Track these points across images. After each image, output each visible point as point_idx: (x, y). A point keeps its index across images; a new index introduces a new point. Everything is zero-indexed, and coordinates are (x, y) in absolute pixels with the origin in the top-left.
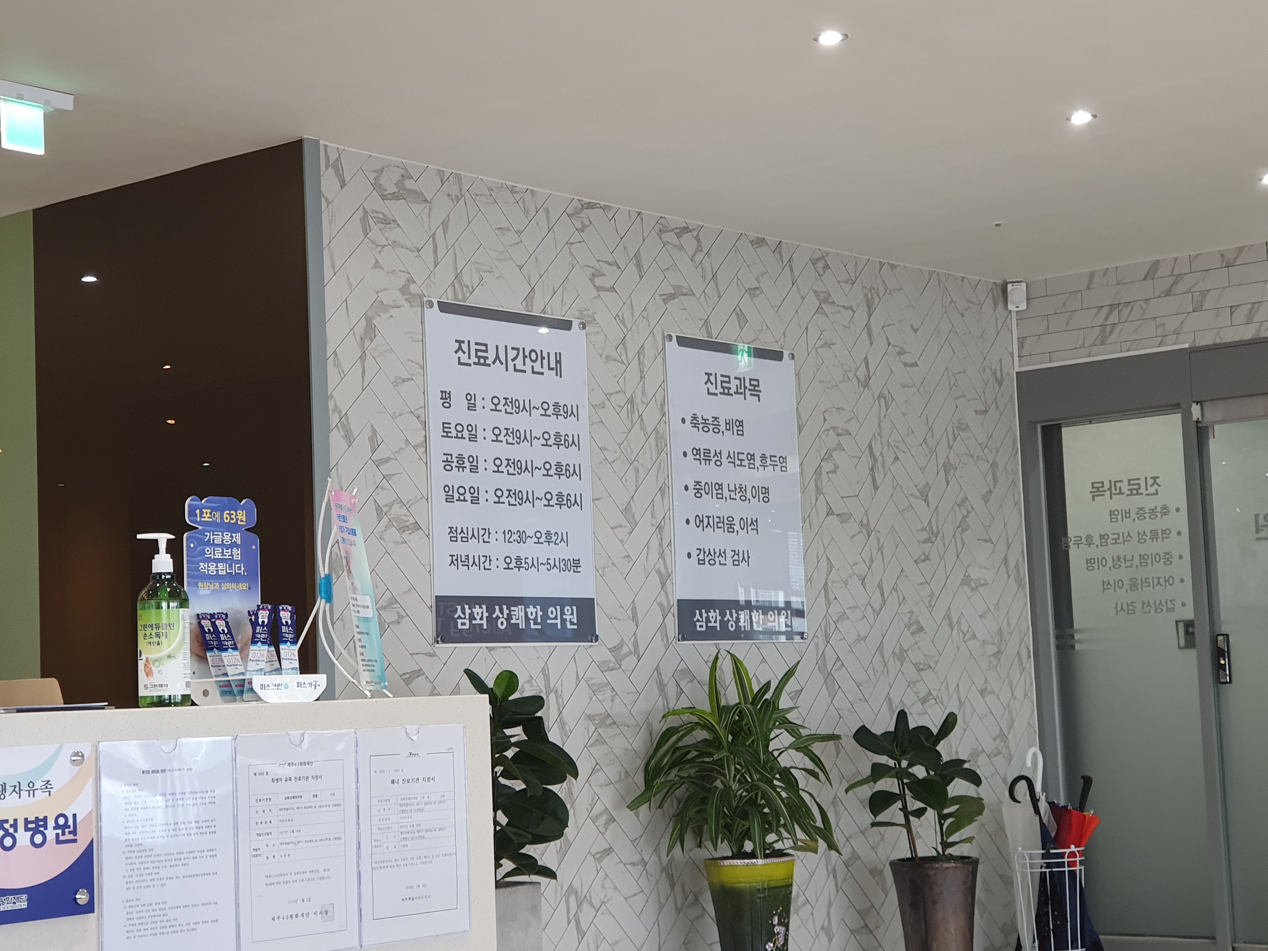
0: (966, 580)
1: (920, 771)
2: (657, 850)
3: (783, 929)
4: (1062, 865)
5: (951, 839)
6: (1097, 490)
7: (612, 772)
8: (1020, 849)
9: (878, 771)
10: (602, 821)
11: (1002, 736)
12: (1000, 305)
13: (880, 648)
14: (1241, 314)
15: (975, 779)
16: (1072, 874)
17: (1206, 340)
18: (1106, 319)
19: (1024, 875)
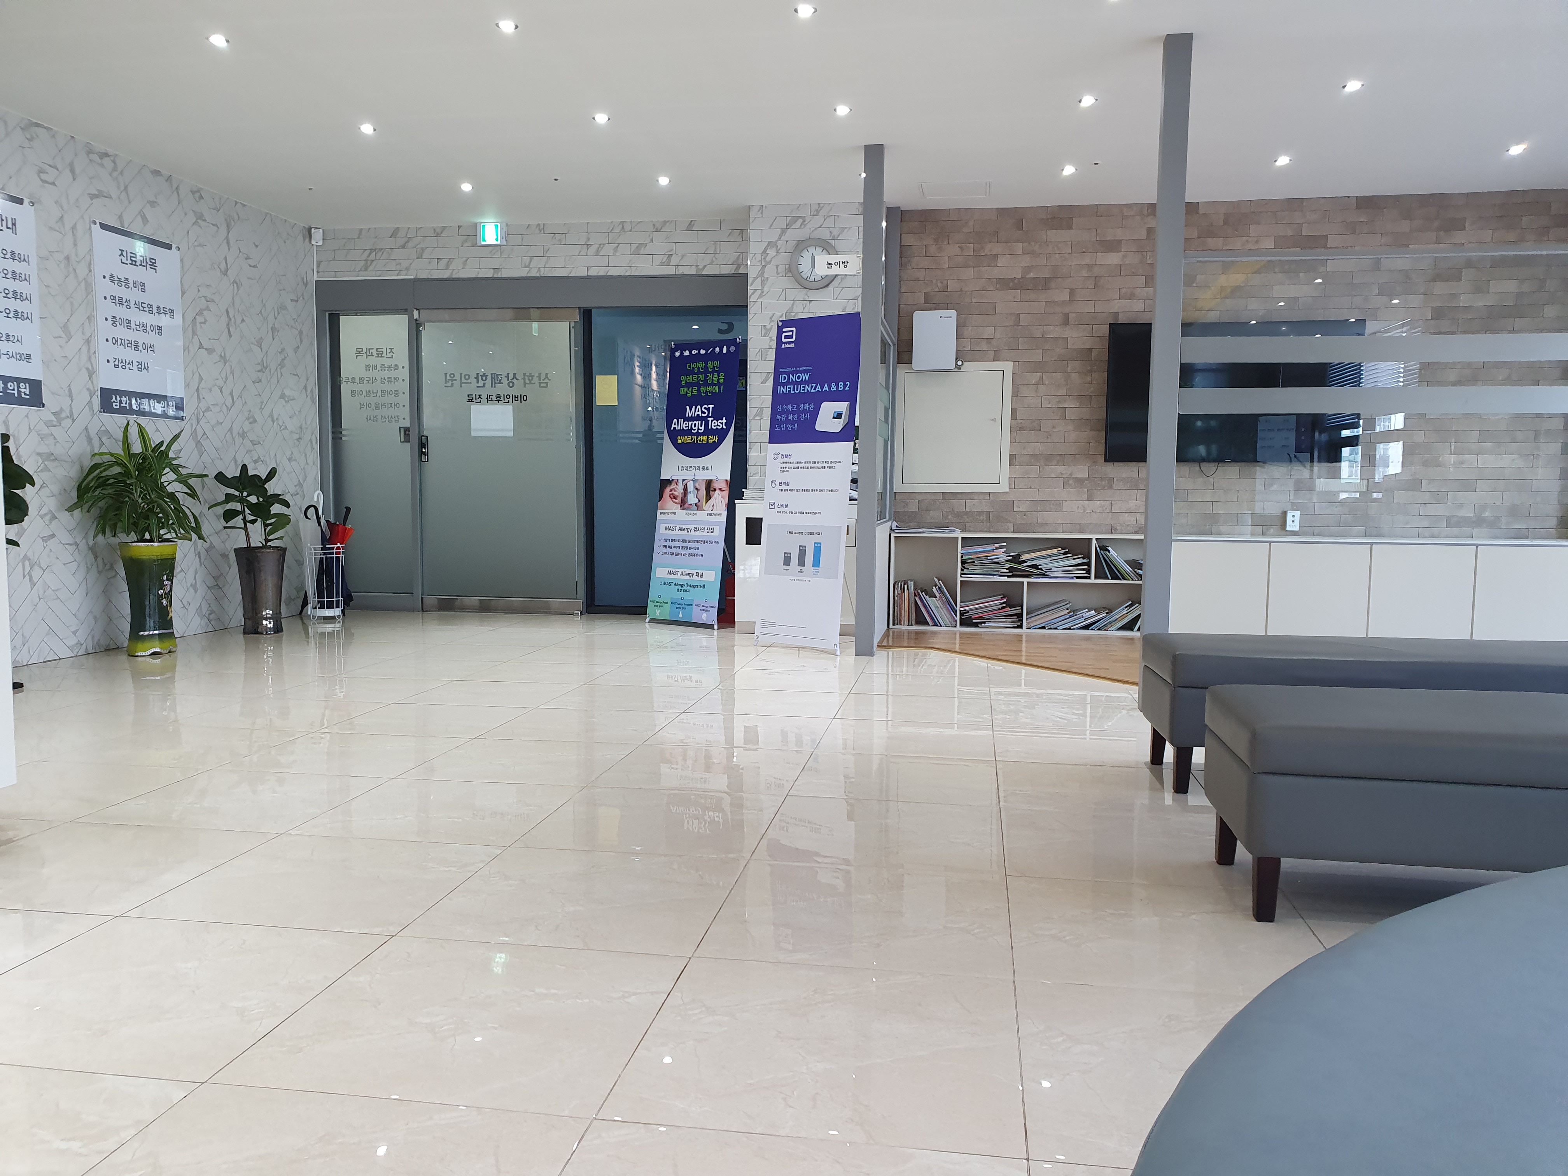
0: (283, 396)
1: (253, 499)
2: (85, 537)
3: (170, 582)
4: (332, 553)
5: (270, 538)
6: (359, 352)
7: (55, 488)
8: (309, 545)
9: (229, 498)
10: (48, 518)
11: (300, 485)
12: (307, 240)
13: (231, 429)
14: (443, 264)
15: (287, 505)
16: (338, 558)
17: (423, 275)
18: (369, 256)
19: (310, 559)
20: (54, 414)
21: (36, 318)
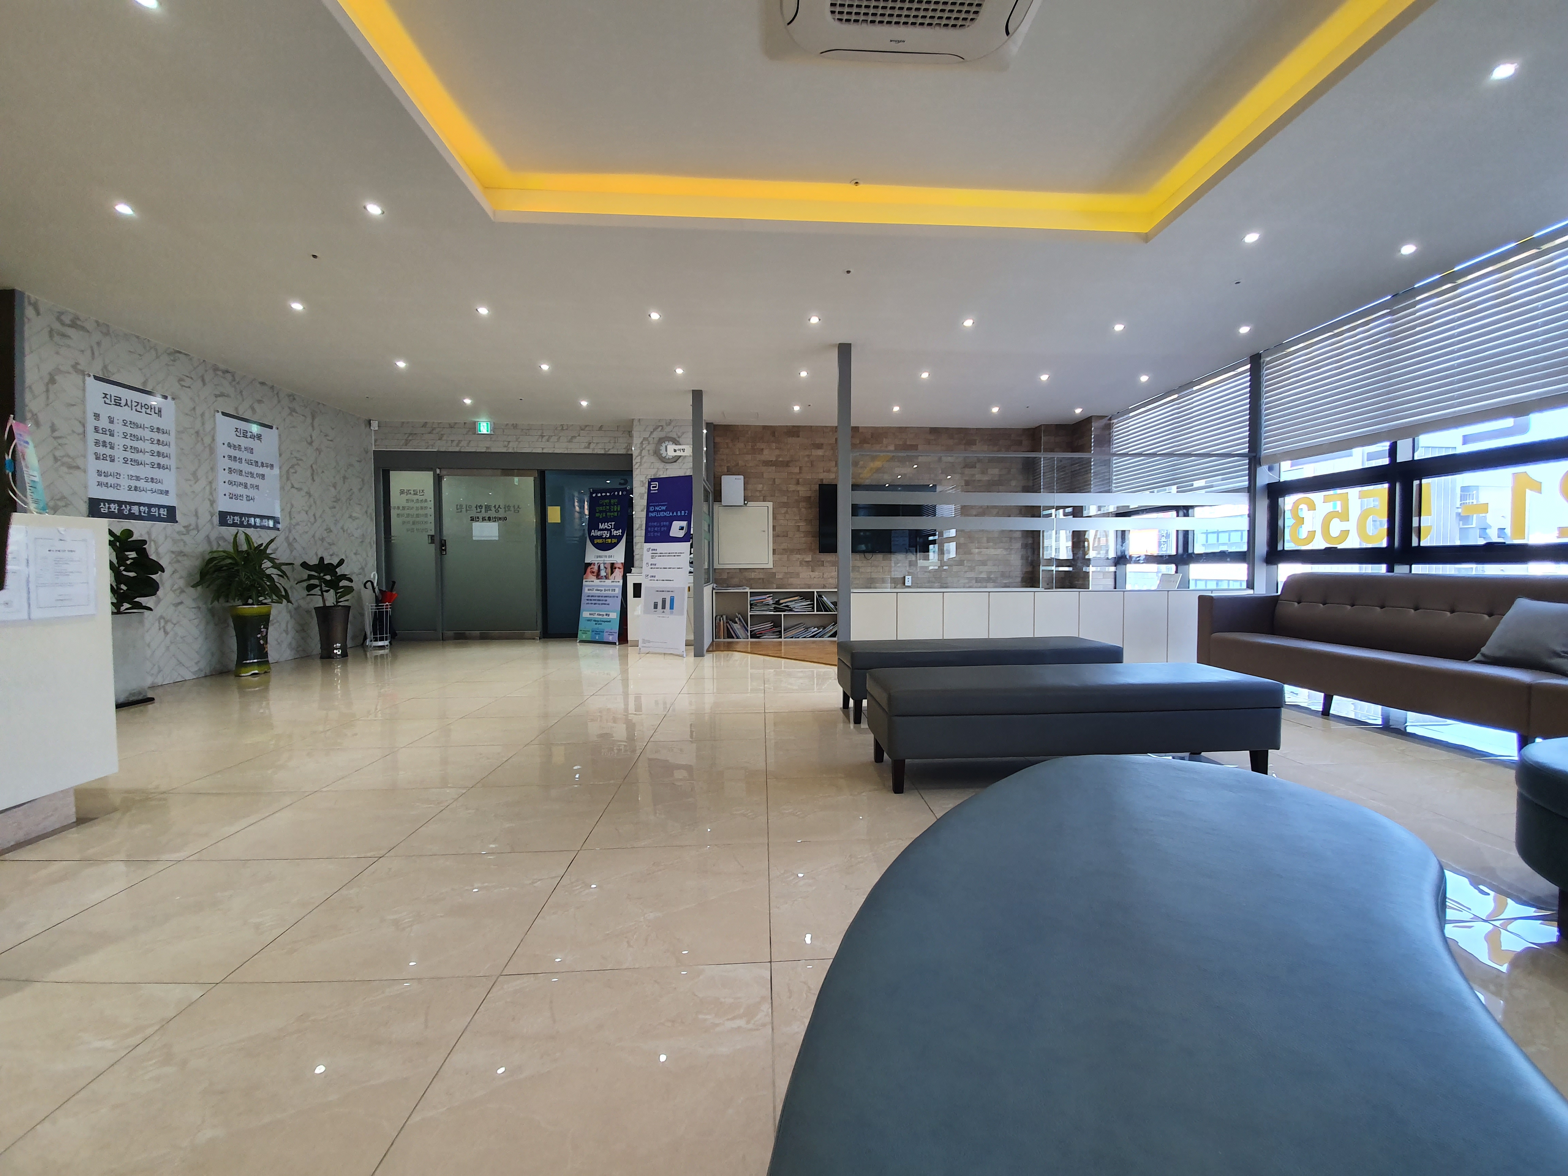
0: (350, 517)
1: (328, 578)
2: (206, 603)
3: (265, 630)
4: (383, 609)
5: (340, 600)
6: (402, 492)
7: (184, 573)
8: (367, 604)
9: (310, 577)
10: (178, 591)
11: (363, 569)
12: (368, 427)
13: (313, 536)
14: (455, 443)
15: (351, 580)
16: (387, 612)
17: (442, 450)
18: (408, 437)
19: (368, 614)
20: (184, 527)
21: (173, 467)
